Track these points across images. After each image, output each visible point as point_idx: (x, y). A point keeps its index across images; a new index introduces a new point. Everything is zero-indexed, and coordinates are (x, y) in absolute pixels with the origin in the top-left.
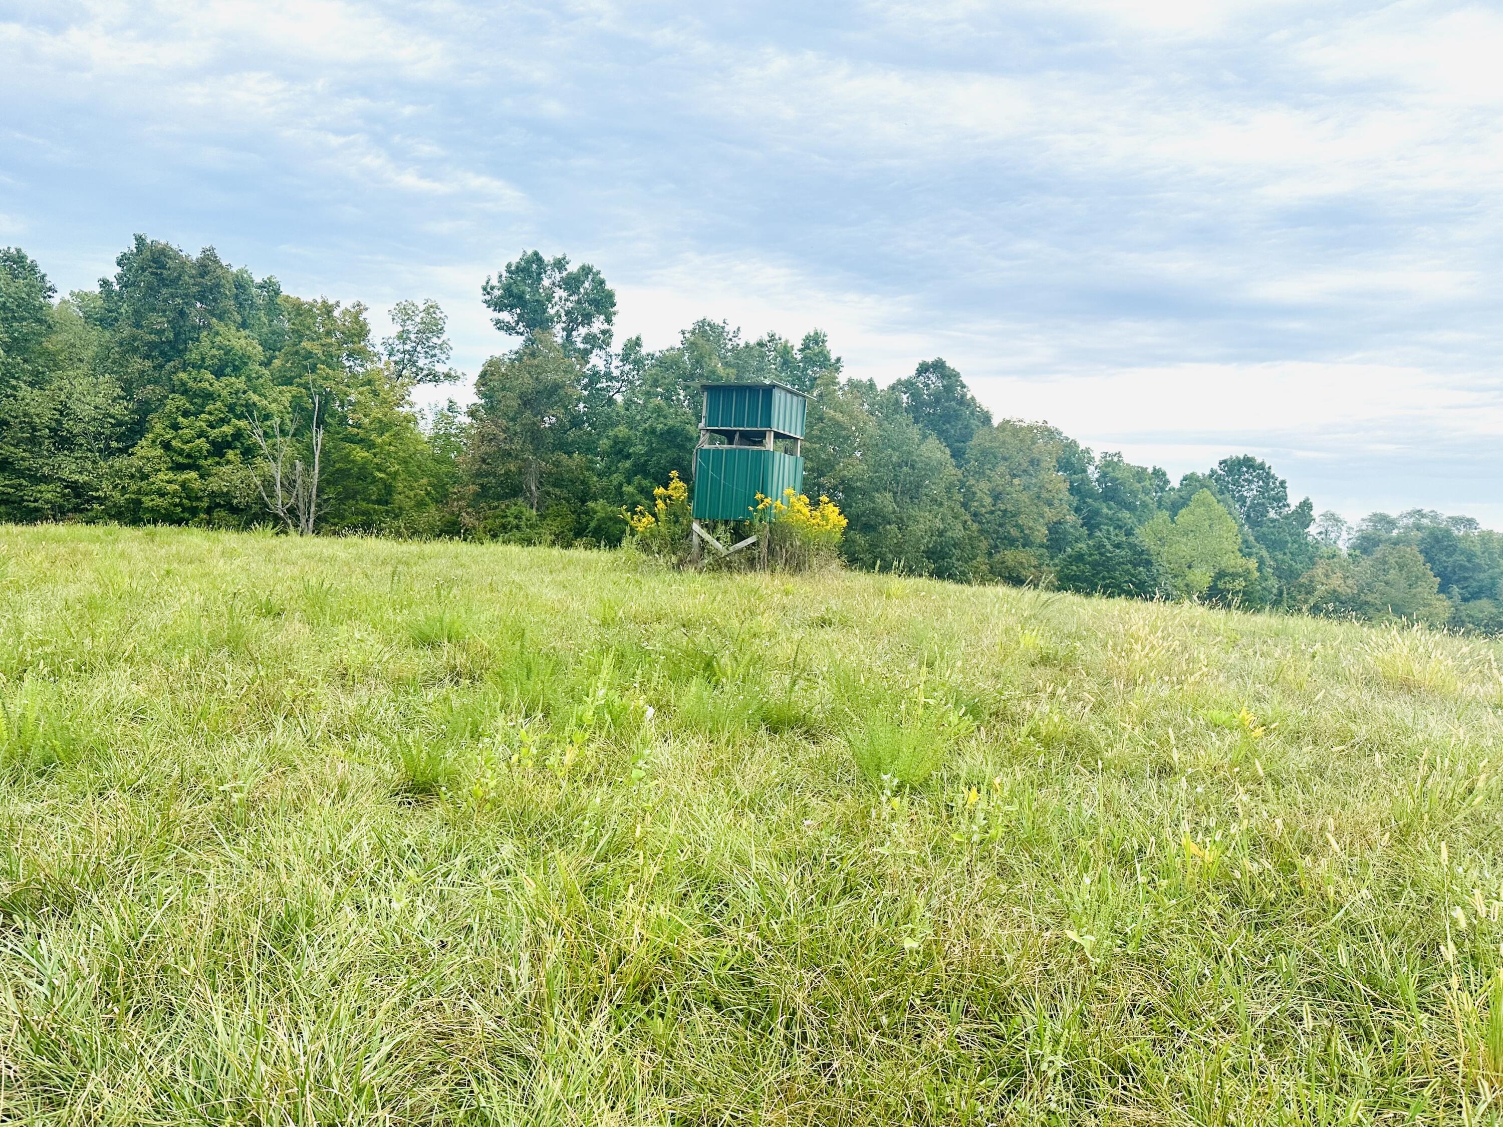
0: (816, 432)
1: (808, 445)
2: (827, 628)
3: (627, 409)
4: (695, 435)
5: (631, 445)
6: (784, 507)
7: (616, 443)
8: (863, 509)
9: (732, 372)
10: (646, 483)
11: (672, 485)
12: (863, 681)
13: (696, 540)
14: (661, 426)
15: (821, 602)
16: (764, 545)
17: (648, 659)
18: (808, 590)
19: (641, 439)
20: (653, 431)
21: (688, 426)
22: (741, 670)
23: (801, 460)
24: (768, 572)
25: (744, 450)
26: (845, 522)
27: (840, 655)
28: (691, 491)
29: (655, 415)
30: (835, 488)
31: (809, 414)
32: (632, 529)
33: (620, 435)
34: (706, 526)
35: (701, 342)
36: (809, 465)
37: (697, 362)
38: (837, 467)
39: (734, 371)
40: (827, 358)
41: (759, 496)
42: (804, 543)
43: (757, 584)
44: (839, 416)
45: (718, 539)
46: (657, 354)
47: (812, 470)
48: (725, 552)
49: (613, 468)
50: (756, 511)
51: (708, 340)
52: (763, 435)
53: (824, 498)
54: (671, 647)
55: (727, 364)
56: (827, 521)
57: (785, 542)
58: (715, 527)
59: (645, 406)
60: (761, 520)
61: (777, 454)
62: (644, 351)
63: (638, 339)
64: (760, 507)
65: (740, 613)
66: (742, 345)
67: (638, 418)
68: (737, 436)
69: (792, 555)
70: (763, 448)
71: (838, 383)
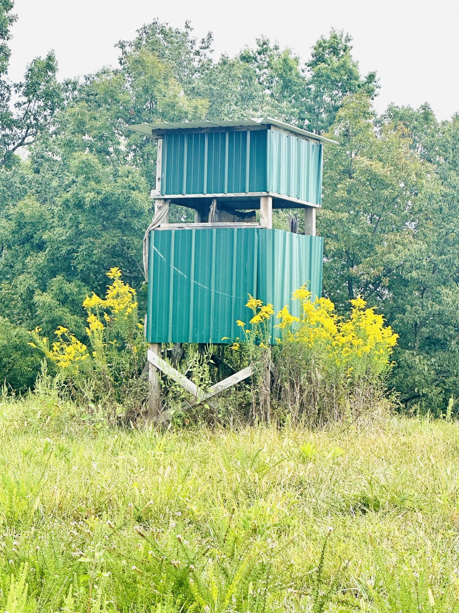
0: (341, 194)
1: (329, 214)
2: (371, 514)
3: (37, 171)
4: (147, 207)
5: (45, 228)
6: (294, 319)
7: (21, 225)
8: (423, 314)
9: (203, 104)
10: (71, 288)
11: (111, 293)
12: (432, 601)
13: (153, 378)
14: (92, 195)
15: (360, 472)
16: (264, 382)
17: (82, 579)
18: (339, 451)
19: (61, 218)
20: (79, 205)
21: (135, 194)
22: (234, 590)
23: (318, 242)
24: (273, 426)
25: (225, 229)
26: (393, 340)
27: (394, 558)
28: (142, 297)
29: (81, 179)
30: (377, 282)
31: (330, 166)
32: (50, 364)
33: (28, 213)
34: (170, 355)
35: (150, 58)
36: (333, 246)
37: (146, 91)
38: (379, 249)
39: (205, 102)
40: (352, 75)
41: (252, 303)
42: (329, 376)
43: (257, 446)
44: (378, 168)
45: (189, 375)
46: (82, 81)
47: (338, 254)
48: (201, 396)
49: (18, 266)
50: (249, 327)
51: (163, 55)
52: (255, 203)
53: (359, 302)
54: (119, 556)
55: (193, 92)
56: (365, 338)
57: (299, 374)
58: (184, 356)
59: (65, 165)
60: (257, 342)
61: (279, 234)
62: (60, 77)
63: (50, 58)
64: (256, 320)
65: (229, 495)
66: (216, 60)
67: (54, 184)
68: (213, 207)
69: (312, 396)
70: (255, 225)
71: (373, 114)
